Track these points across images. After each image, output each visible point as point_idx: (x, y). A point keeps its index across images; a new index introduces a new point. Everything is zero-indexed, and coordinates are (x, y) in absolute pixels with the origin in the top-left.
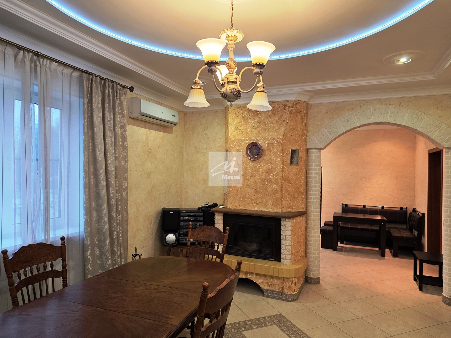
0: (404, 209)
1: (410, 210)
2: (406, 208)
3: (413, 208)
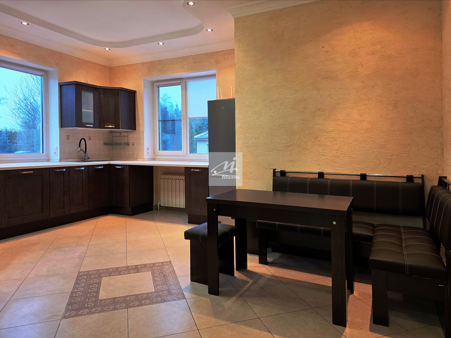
0: (416, 181)
1: (432, 182)
2: (422, 177)
3: (440, 178)
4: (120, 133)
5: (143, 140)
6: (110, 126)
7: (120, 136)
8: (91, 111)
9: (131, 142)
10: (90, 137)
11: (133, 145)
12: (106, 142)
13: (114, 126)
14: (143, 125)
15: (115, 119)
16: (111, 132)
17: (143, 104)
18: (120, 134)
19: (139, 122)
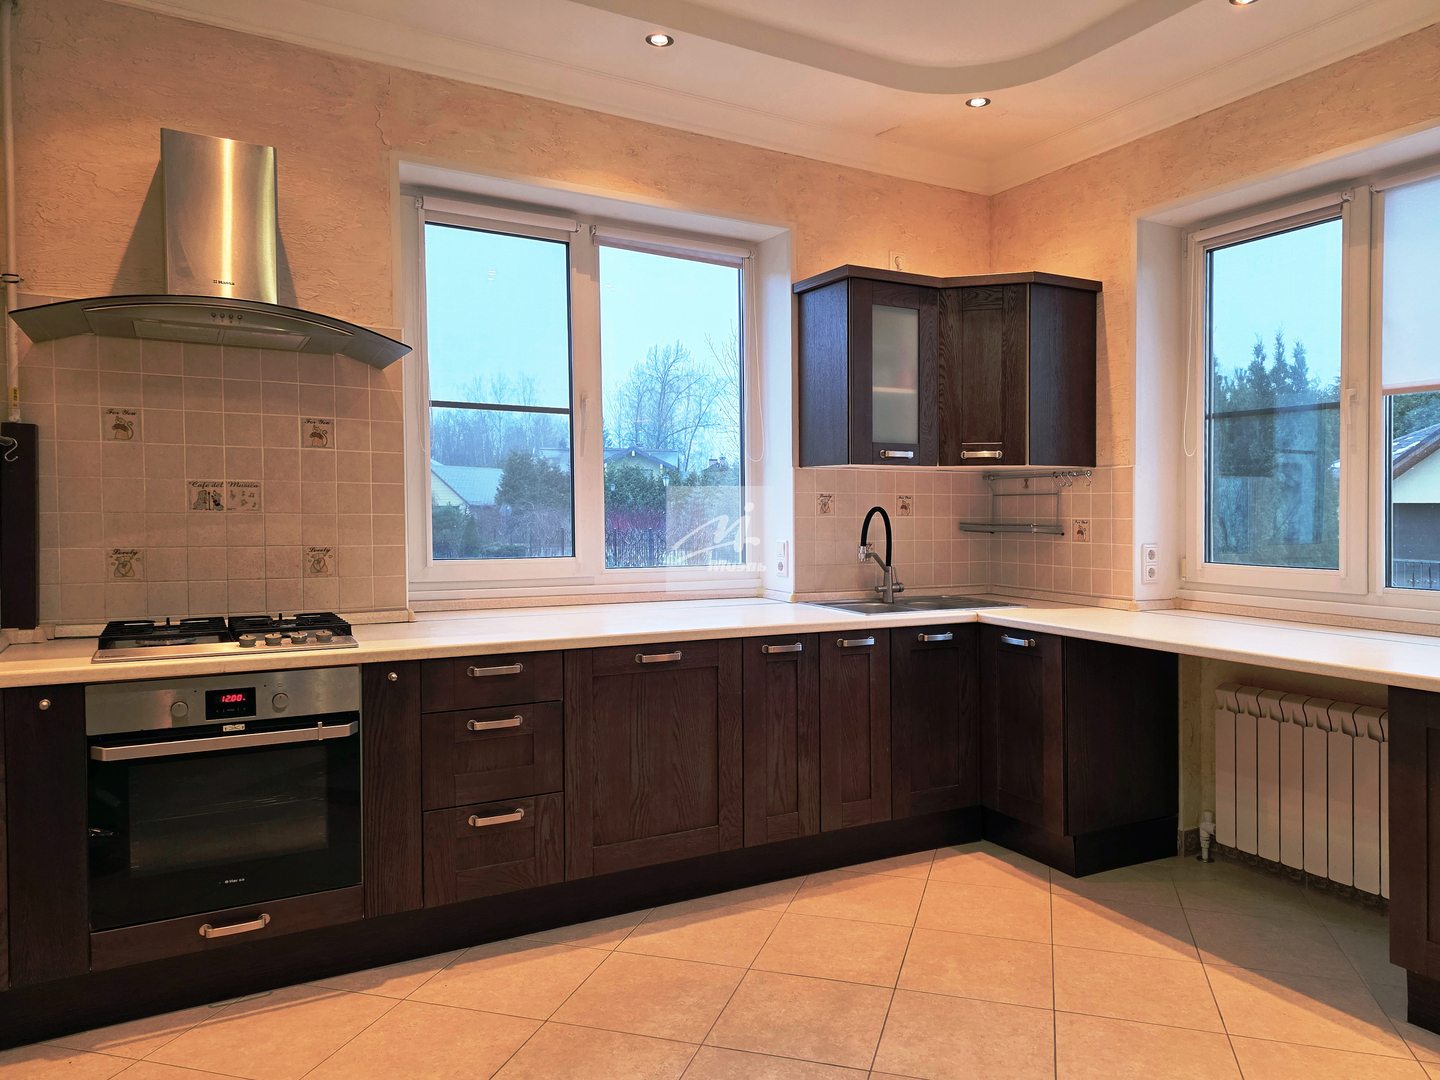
4: (1026, 481)
5: (1131, 513)
6: (986, 454)
7: (1024, 491)
8: (909, 391)
9: (1071, 519)
10: (908, 501)
11: (1080, 532)
12: (969, 518)
13: (997, 454)
14: (1130, 439)
15: (1003, 420)
16: (987, 476)
17: (1131, 341)
18: (1026, 486)
19: (1110, 428)
